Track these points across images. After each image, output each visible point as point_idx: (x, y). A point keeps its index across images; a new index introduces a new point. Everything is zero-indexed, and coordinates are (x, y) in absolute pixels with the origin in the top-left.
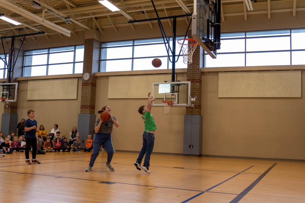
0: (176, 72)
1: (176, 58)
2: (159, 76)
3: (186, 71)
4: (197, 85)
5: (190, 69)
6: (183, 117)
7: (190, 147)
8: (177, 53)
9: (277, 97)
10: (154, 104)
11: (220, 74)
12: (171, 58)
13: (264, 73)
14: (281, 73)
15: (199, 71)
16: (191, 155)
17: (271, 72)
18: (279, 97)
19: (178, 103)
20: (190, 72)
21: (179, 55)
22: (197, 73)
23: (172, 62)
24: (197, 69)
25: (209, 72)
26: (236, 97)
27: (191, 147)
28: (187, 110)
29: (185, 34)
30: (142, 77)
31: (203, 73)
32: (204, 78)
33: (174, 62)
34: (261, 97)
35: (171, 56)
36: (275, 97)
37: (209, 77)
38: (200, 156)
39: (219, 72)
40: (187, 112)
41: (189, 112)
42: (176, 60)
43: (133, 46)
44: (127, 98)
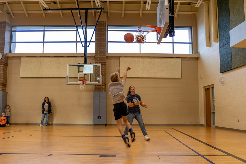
0: (87, 55)
1: (88, 44)
2: (69, 58)
3: (94, 55)
4: (104, 67)
5: (98, 54)
6: (92, 93)
7: (98, 118)
8: (88, 40)
9: (164, 77)
10: (69, 82)
11: (121, 59)
12: (83, 44)
13: (155, 59)
14: (167, 59)
15: (105, 56)
16: (99, 124)
17: (160, 58)
18: (166, 77)
19: (90, 82)
20: (98, 56)
21: (90, 42)
22: (103, 57)
23: (84, 47)
24: (103, 54)
25: (112, 57)
26: (134, 77)
27: (99, 118)
28: (95, 87)
29: (96, 25)
30: (53, 59)
31: (107, 57)
32: (108, 61)
33: (86, 47)
34: (153, 77)
35: (83, 42)
36: (163, 77)
37: (112, 61)
38: (106, 125)
39: (121, 57)
40: (95, 89)
41: (97, 89)
42: (88, 46)
43: (44, 31)
44: (39, 77)
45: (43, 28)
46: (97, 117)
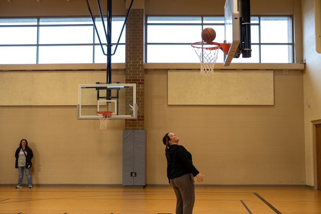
2: (81, 73)
3: (124, 67)
4: (140, 88)
5: (130, 65)
6: (121, 132)
7: (132, 175)
9: (245, 104)
10: (81, 115)
11: (170, 73)
12: (105, 48)
13: (228, 73)
14: (249, 73)
15: (142, 68)
16: (134, 186)
17: (236, 72)
18: (247, 104)
19: (118, 114)
20: (130, 68)
21: (118, 44)
22: (140, 71)
23: (107, 55)
24: (139, 65)
25: (155, 70)
26: (192, 104)
27: (134, 175)
28: (126, 123)
30: (55, 74)
31: (146, 71)
32: (147, 77)
33: (109, 55)
34: (225, 104)
35: (104, 44)
36: (242, 104)
37: (155, 77)
38: (144, 187)
39: (169, 70)
40: (126, 126)
41: (130, 126)
43: (38, 26)
44: (31, 105)
45: (36, 20)
46: (130, 173)
